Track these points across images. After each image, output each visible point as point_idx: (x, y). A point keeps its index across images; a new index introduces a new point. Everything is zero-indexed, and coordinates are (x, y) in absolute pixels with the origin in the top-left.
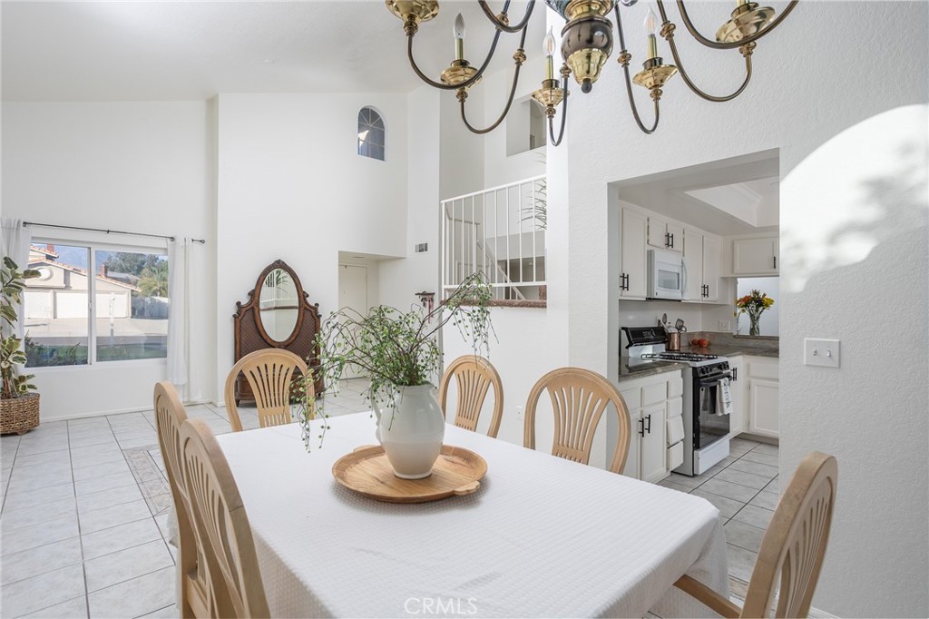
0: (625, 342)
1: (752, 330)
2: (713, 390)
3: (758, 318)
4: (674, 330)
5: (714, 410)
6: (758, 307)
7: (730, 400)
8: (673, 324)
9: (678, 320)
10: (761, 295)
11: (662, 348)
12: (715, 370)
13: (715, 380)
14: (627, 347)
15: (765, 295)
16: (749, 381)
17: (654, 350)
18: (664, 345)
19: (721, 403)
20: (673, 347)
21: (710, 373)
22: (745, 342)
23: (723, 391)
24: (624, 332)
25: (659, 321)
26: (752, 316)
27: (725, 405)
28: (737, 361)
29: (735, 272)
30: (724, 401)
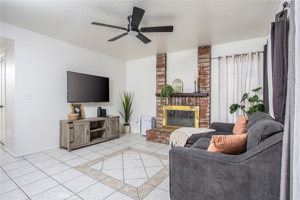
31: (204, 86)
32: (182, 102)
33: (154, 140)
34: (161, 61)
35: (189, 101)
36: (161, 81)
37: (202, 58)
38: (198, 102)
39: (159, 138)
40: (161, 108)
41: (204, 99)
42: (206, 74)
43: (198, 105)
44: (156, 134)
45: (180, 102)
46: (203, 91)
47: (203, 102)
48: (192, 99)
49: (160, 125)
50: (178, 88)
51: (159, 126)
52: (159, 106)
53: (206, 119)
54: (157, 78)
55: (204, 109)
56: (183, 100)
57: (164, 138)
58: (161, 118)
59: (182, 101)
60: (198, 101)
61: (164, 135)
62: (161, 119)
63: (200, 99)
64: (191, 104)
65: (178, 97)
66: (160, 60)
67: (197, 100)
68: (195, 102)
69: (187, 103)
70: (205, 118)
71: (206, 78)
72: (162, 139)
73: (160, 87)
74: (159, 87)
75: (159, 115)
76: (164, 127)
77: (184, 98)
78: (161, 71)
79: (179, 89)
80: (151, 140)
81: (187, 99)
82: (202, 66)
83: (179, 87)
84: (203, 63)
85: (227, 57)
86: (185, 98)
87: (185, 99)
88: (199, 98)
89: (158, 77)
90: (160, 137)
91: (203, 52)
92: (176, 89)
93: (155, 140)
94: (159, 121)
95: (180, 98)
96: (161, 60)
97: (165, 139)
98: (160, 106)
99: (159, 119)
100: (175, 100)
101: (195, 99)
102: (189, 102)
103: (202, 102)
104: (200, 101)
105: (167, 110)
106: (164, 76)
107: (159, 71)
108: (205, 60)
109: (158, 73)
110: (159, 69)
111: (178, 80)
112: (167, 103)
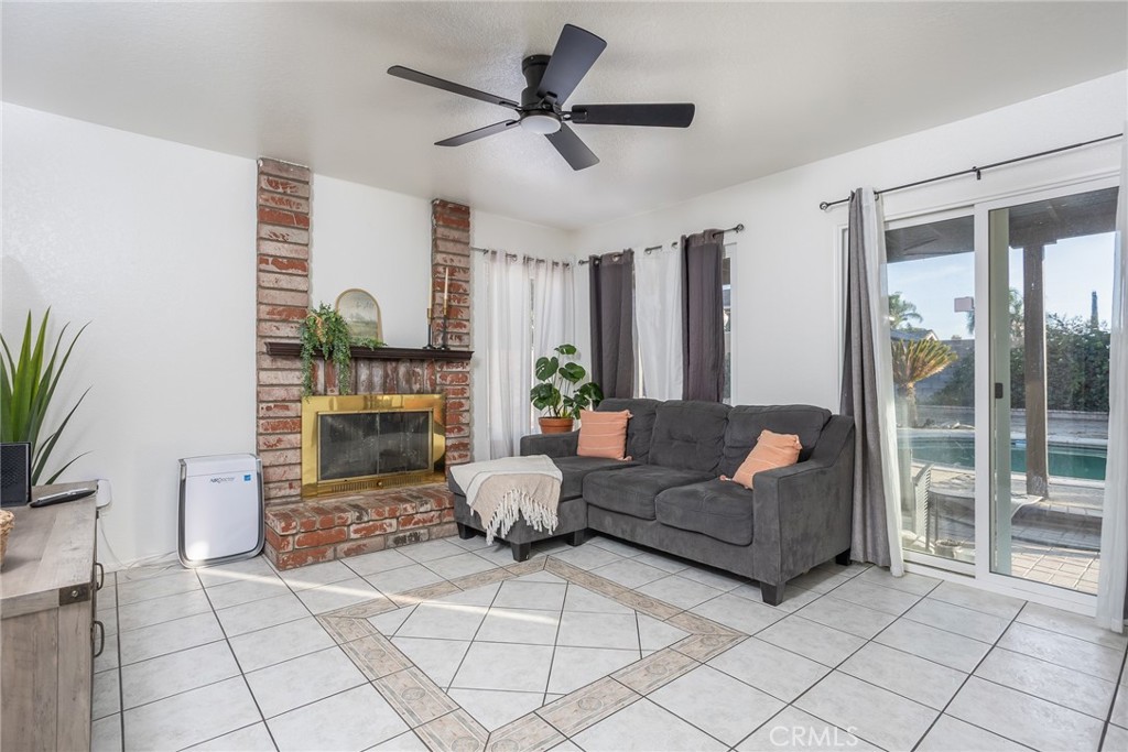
31: (455, 330)
32: (385, 382)
33: (323, 554)
34: (285, 193)
35: (410, 376)
36: (285, 286)
37: (451, 238)
38: (439, 380)
39: (353, 536)
40: (287, 408)
41: (454, 370)
42: (461, 291)
43: (438, 388)
44: (337, 521)
45: (378, 380)
46: (454, 345)
47: (452, 381)
48: (418, 370)
49: (287, 485)
50: (363, 328)
51: (282, 493)
52: (275, 401)
53: (462, 434)
54: (260, 270)
55: (455, 403)
56: (390, 372)
57: (376, 528)
58: (290, 453)
59: (386, 376)
60: (438, 375)
61: (379, 514)
62: (292, 456)
63: (445, 369)
64: (416, 387)
65: (367, 362)
66: (281, 190)
67: (434, 374)
68: (430, 379)
69: (403, 384)
70: (460, 430)
71: (462, 304)
72: (366, 537)
73: (280, 313)
74: (271, 312)
75: (279, 441)
76: (308, 492)
77: (390, 367)
78: (285, 242)
79: (368, 329)
80: (310, 559)
81: (402, 369)
82: (449, 263)
83: (367, 323)
84: (454, 254)
85: (507, 255)
86: (394, 364)
87: (396, 370)
88: (441, 367)
89: (271, 267)
90: (356, 532)
91: (453, 222)
92: (356, 330)
93: (330, 553)
94: (280, 471)
95: (375, 364)
96: (289, 191)
97: (378, 533)
98: (284, 401)
99: (281, 461)
100: (356, 372)
101: (430, 371)
102: (408, 381)
103: (449, 379)
104: (443, 377)
105: (322, 416)
106: (300, 265)
107: (274, 238)
108: (458, 248)
109: (271, 248)
110: (280, 230)
111: (362, 297)
112: (320, 387)
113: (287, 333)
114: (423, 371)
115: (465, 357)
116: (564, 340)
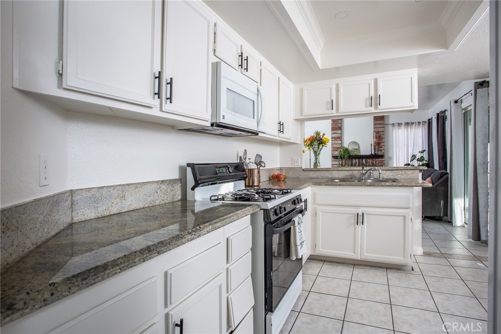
0: (191, 182)
1: (316, 164)
2: (288, 233)
3: (319, 154)
4: (254, 166)
5: (288, 254)
6: (319, 144)
7: (304, 239)
8: (253, 160)
9: (257, 155)
10: (321, 134)
11: (241, 185)
12: (289, 207)
13: (290, 221)
14: (193, 189)
15: (324, 135)
16: (316, 208)
17: (235, 187)
18: (243, 182)
19: (296, 245)
20: (253, 183)
21: (284, 213)
22: (312, 174)
23: (298, 231)
24: (189, 170)
25: (241, 157)
26: (315, 152)
27: (299, 247)
28: (306, 192)
29: (304, 114)
30: (298, 242)
31: (381, 149)
34: (336, 123)
35: (366, 162)
36: (336, 143)
37: (378, 123)
38: (374, 163)
41: (379, 160)
42: (381, 138)
43: (374, 165)
45: (357, 163)
46: (380, 153)
48: (368, 160)
50: (354, 151)
54: (332, 141)
59: (359, 162)
60: (374, 161)
63: (376, 160)
64: (368, 165)
65: (354, 159)
68: (372, 162)
69: (364, 164)
71: (382, 141)
74: (334, 149)
77: (360, 160)
81: (364, 160)
82: (377, 131)
83: (355, 149)
84: (379, 128)
86: (362, 159)
89: (335, 140)
92: (352, 151)
95: (356, 159)
101: (372, 160)
103: (378, 162)
104: (376, 162)
106: (340, 138)
107: (334, 133)
108: (383, 126)
109: (334, 136)
110: (335, 131)
111: (355, 143)
112: (344, 165)
113: (337, 153)
114: (370, 161)
115: (382, 156)
116: (423, 148)
